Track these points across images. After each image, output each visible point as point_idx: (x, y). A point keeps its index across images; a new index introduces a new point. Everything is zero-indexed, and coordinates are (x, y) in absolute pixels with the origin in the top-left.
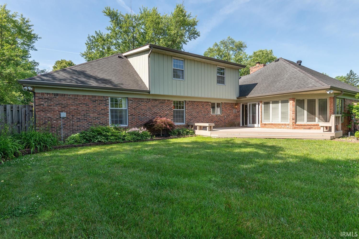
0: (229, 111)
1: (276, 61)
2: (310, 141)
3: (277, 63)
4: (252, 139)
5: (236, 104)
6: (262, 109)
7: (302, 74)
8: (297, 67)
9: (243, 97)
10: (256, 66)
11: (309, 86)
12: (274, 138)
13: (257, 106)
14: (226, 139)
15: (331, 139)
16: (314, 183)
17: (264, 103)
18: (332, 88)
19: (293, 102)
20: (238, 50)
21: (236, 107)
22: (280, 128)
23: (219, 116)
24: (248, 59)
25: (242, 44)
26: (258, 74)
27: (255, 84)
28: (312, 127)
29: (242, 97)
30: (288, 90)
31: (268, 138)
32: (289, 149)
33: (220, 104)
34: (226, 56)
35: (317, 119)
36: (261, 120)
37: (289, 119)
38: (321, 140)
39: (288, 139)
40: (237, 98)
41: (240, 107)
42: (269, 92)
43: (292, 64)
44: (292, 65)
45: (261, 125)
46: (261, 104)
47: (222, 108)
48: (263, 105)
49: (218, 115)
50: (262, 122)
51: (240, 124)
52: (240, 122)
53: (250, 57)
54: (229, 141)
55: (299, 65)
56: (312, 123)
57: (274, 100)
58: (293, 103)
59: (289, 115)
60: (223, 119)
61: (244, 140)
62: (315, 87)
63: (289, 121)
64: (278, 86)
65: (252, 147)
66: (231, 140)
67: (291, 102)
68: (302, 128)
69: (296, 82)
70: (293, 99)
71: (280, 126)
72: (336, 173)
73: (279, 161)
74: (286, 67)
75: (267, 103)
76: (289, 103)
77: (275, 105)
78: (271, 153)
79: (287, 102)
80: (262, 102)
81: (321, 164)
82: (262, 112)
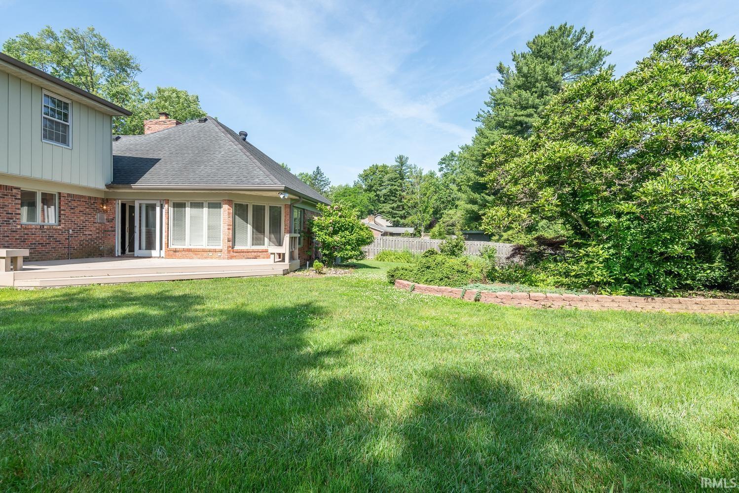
0: (82, 218)
1: (200, 121)
2: (252, 280)
3: (202, 124)
4: (141, 283)
5: (105, 201)
6: (168, 217)
7: (244, 156)
8: (237, 143)
9: (124, 186)
10: (160, 120)
11: (255, 181)
12: (189, 280)
13: (158, 209)
14: (64, 291)
15: (284, 275)
16: (238, 357)
17: (174, 204)
18: (287, 190)
19: (229, 207)
20: (118, 71)
21: (105, 207)
22: (206, 258)
23: (47, 229)
24: (143, 100)
25: (128, 60)
26: (162, 139)
27: (156, 159)
28: (259, 254)
29: (121, 186)
30: (220, 184)
31: (177, 280)
32: (214, 298)
33: (52, 196)
34: (83, 74)
35: (266, 240)
36: (167, 242)
37: (222, 240)
38: (269, 276)
39: (216, 280)
40: (108, 186)
41: (114, 208)
42: (184, 183)
43: (231, 134)
44: (229, 136)
45: (166, 252)
46: (166, 206)
47: (60, 208)
48: (171, 210)
49: (45, 227)
50: (168, 246)
51: (115, 251)
52: (114, 246)
53: (149, 96)
54: (74, 294)
55: (243, 141)
56: (259, 248)
57: (193, 200)
58: (228, 209)
59: (222, 232)
60: (62, 238)
61: (119, 288)
62: (263, 184)
63: (222, 244)
64: (203, 172)
65: (134, 303)
66: (80, 293)
67: (226, 207)
68: (244, 257)
69: (235, 170)
70: (229, 202)
71: (205, 254)
72: (275, 330)
73: (187, 326)
74: (219, 138)
75: (179, 206)
76: (222, 209)
77: (196, 211)
78: (175, 312)
79: (218, 206)
80: (168, 203)
81: (259, 320)
82: (168, 224)
